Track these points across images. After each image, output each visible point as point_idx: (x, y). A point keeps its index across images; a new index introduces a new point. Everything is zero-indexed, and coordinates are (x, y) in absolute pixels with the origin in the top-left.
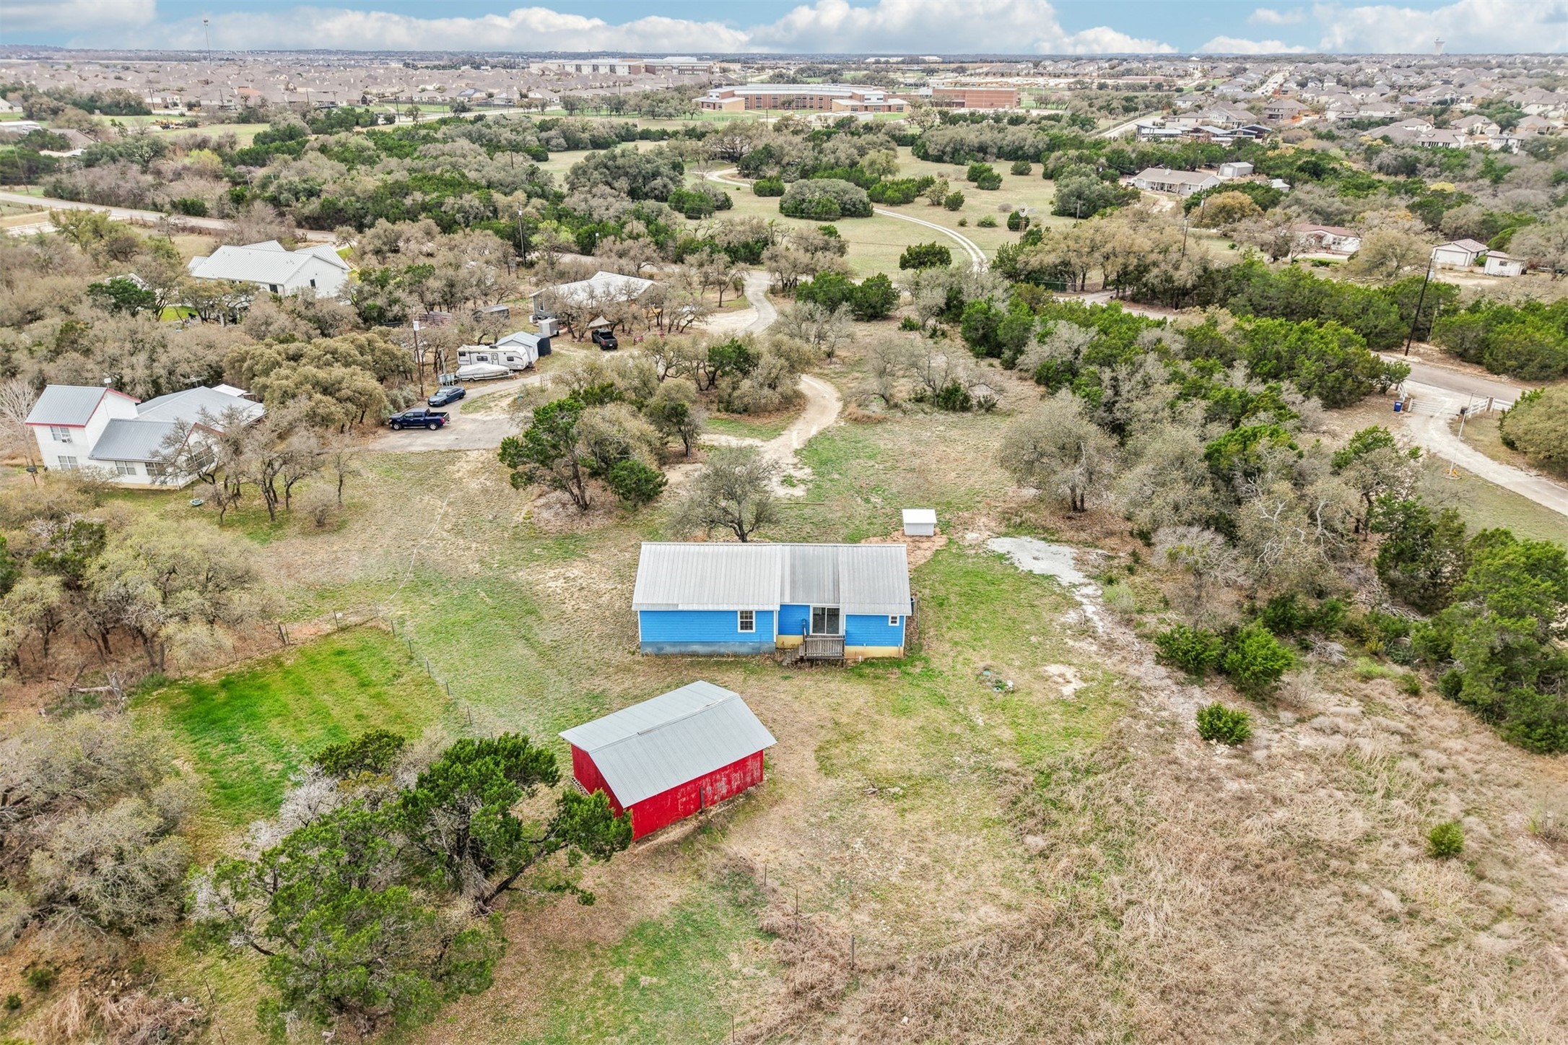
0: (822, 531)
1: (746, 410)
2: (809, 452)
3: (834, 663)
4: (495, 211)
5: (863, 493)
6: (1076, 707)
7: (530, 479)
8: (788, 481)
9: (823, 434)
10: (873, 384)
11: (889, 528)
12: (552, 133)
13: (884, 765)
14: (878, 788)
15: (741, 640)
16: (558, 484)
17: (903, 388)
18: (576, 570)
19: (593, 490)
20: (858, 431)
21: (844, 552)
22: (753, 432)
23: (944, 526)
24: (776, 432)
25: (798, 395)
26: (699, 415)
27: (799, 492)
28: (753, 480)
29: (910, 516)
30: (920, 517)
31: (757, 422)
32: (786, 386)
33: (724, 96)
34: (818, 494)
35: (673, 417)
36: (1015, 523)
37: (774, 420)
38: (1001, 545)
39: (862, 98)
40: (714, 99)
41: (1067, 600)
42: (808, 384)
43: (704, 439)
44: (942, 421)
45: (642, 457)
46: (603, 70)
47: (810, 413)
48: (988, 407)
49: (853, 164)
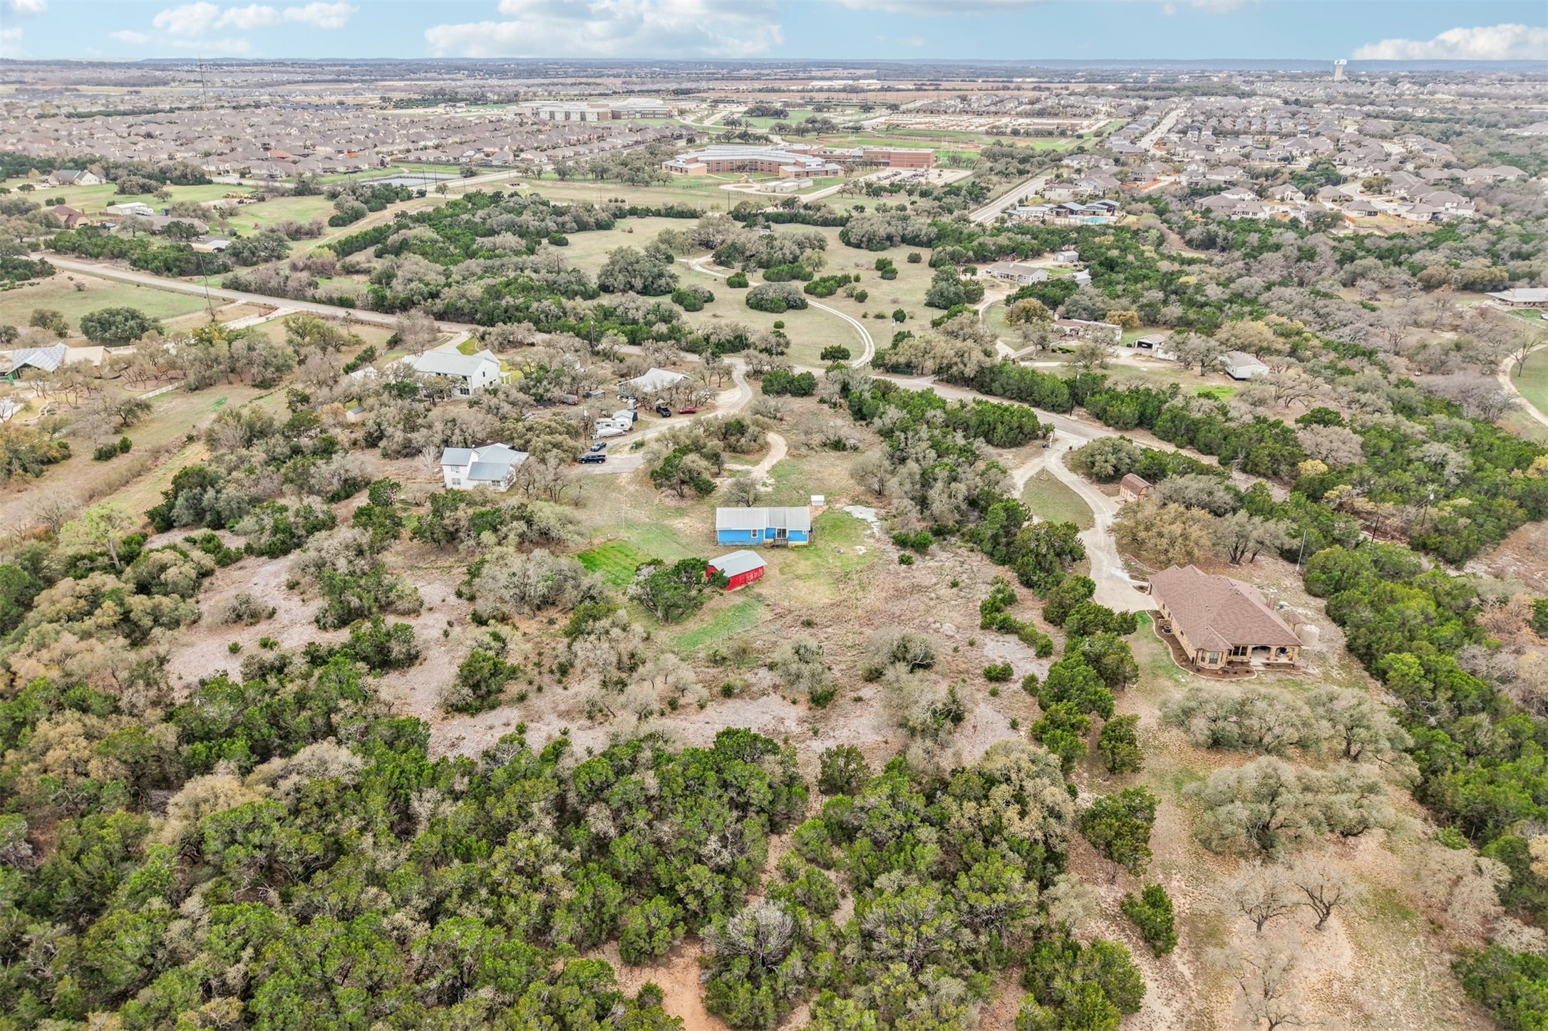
0: (780, 503)
1: (743, 452)
2: (773, 471)
3: (785, 547)
4: (565, 314)
5: (796, 489)
6: (864, 556)
7: (661, 485)
8: (764, 485)
9: (780, 463)
10: (803, 438)
11: (807, 502)
12: (566, 218)
13: (800, 572)
14: (798, 577)
15: (753, 540)
16: (672, 487)
17: (817, 439)
18: (686, 520)
19: (686, 489)
20: (795, 461)
21: (787, 509)
22: (747, 462)
23: (827, 502)
24: (756, 463)
25: (767, 443)
26: (725, 456)
27: (770, 489)
28: (753, 484)
29: (814, 498)
30: (818, 499)
31: (748, 457)
32: (760, 441)
33: (688, 162)
34: (777, 489)
35: (715, 458)
36: (856, 501)
37: (756, 456)
38: (848, 509)
39: (803, 165)
40: (680, 164)
41: (869, 526)
42: (772, 437)
43: (726, 466)
44: (833, 454)
45: (706, 476)
46: (575, 117)
47: (773, 452)
48: (855, 449)
49: (795, 259)
